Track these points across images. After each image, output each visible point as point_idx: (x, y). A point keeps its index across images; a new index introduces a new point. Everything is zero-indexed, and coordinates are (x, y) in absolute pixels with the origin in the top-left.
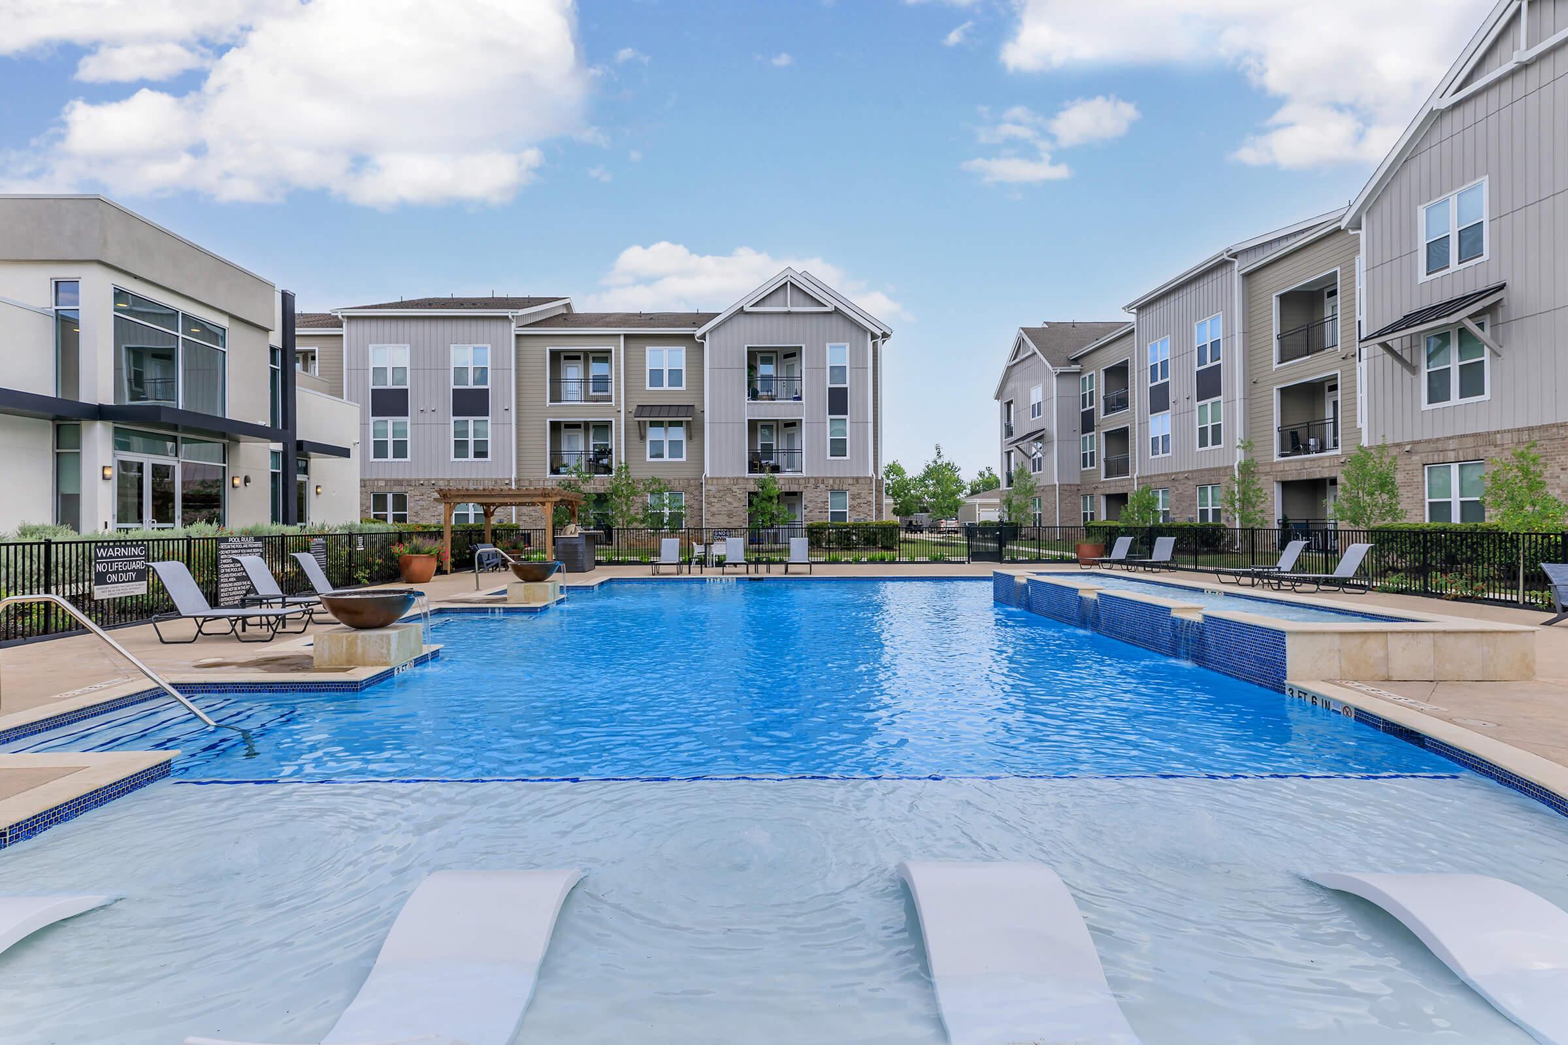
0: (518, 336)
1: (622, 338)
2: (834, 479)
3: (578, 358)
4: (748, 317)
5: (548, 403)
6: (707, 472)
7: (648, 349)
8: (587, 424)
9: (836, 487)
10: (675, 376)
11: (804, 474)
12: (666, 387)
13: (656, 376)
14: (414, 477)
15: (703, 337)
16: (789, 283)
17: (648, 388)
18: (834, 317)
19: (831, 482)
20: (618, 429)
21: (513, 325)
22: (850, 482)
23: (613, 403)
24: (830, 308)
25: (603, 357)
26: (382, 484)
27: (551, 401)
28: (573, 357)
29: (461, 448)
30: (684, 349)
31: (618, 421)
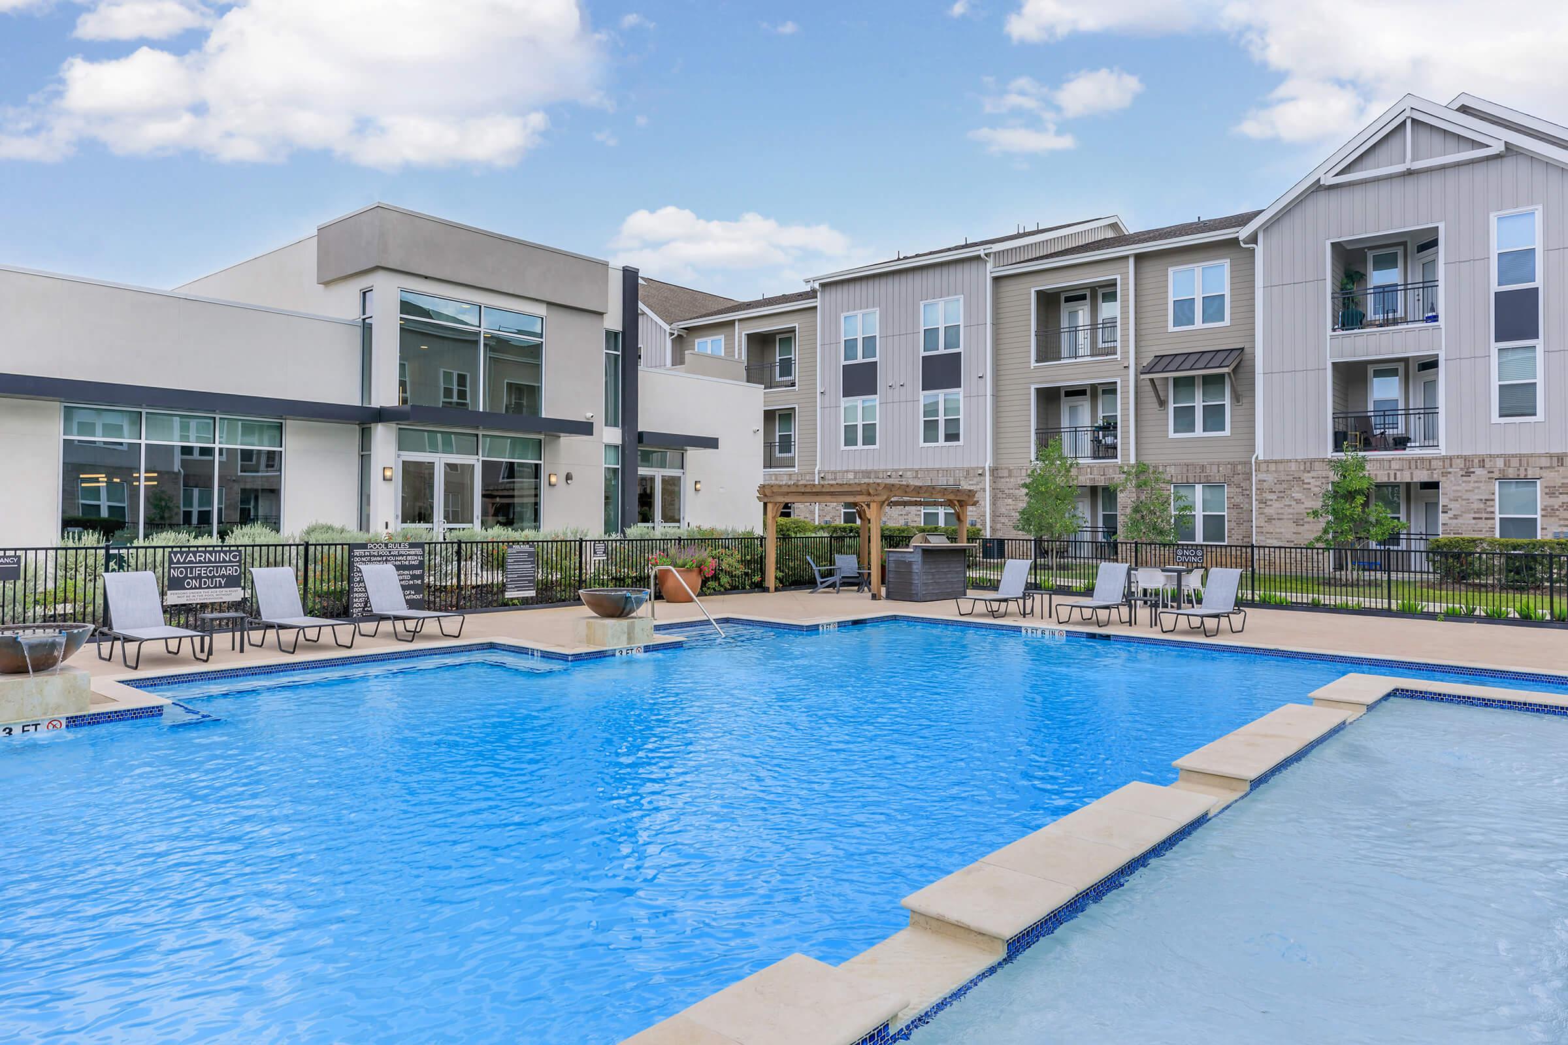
0: (996, 280)
1: (1131, 261)
2: (1507, 458)
3: (1083, 297)
4: (1333, 193)
5: (1033, 364)
6: (1260, 453)
7: (1171, 271)
8: (1094, 387)
9: (1511, 473)
10: (1213, 306)
11: (1443, 451)
12: (1199, 324)
13: (1184, 310)
14: (882, 467)
15: (1253, 239)
16: (1409, 122)
17: (1171, 328)
18: (1509, 164)
19: (1500, 463)
20: (1126, 392)
21: (989, 266)
22: (1545, 462)
23: (1118, 356)
24: (1497, 148)
25: (1108, 292)
26: (851, 476)
27: (1037, 361)
28: (1075, 297)
29: (930, 428)
30: (1226, 263)
31: (1125, 381)
